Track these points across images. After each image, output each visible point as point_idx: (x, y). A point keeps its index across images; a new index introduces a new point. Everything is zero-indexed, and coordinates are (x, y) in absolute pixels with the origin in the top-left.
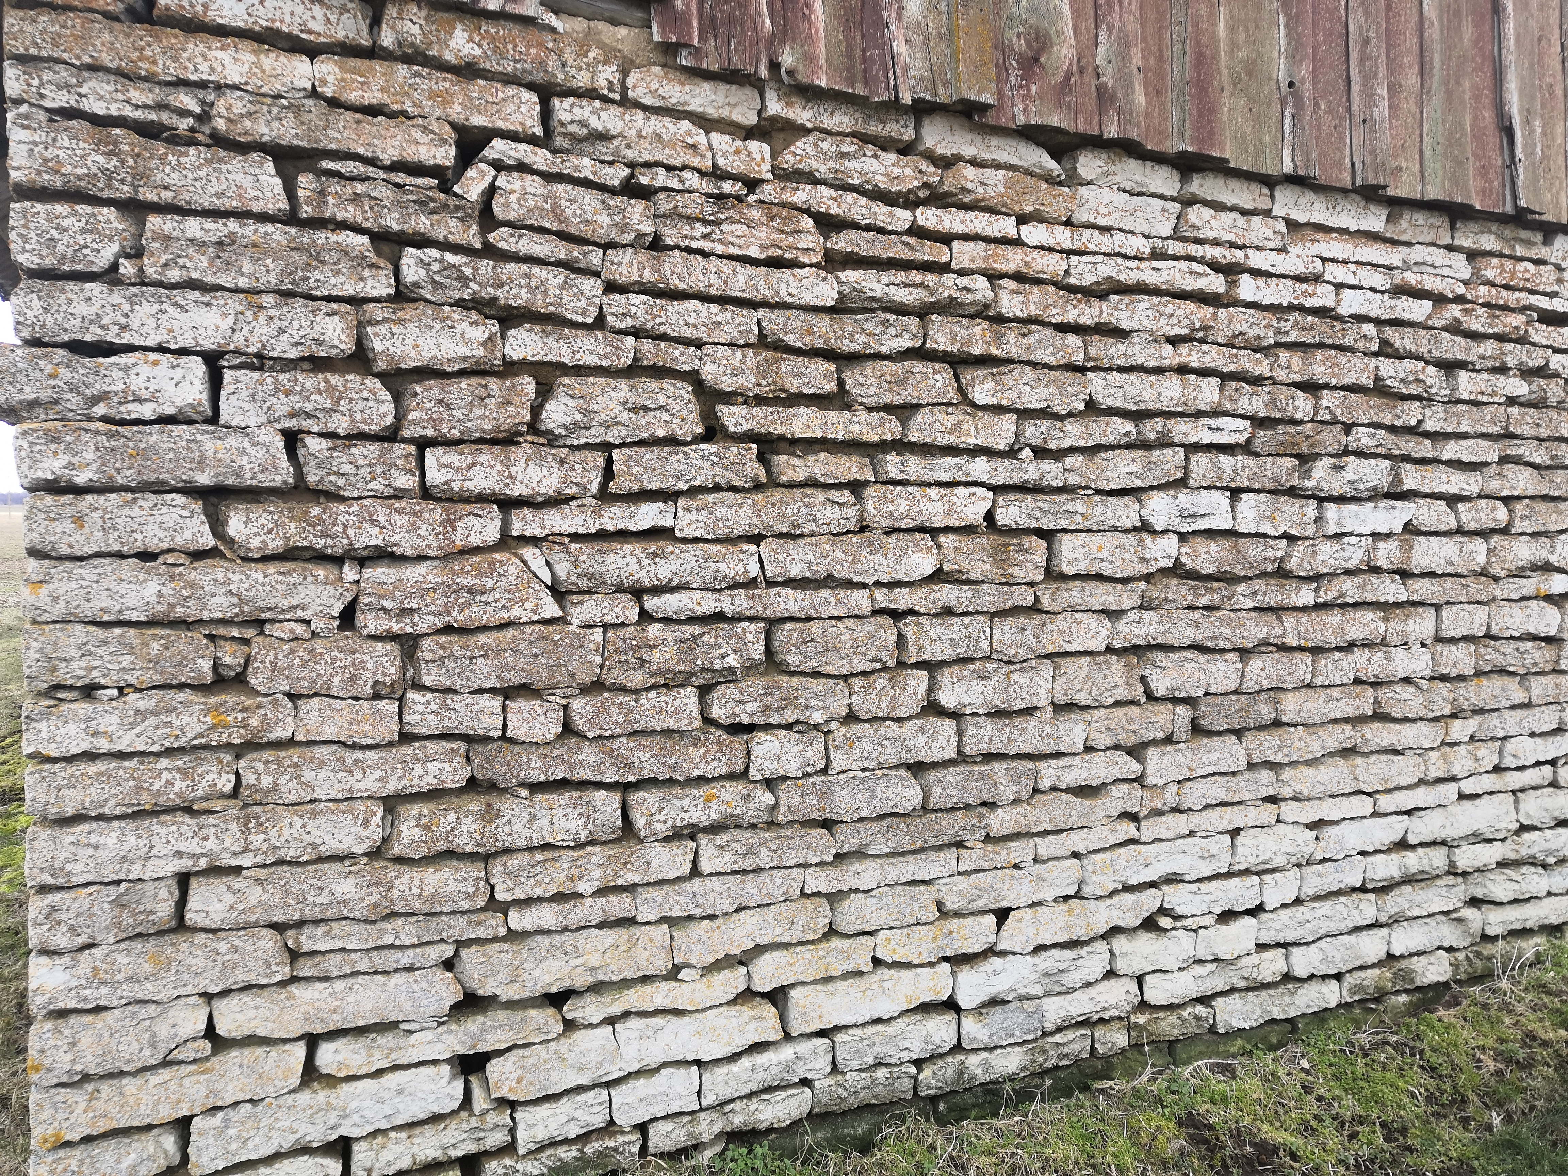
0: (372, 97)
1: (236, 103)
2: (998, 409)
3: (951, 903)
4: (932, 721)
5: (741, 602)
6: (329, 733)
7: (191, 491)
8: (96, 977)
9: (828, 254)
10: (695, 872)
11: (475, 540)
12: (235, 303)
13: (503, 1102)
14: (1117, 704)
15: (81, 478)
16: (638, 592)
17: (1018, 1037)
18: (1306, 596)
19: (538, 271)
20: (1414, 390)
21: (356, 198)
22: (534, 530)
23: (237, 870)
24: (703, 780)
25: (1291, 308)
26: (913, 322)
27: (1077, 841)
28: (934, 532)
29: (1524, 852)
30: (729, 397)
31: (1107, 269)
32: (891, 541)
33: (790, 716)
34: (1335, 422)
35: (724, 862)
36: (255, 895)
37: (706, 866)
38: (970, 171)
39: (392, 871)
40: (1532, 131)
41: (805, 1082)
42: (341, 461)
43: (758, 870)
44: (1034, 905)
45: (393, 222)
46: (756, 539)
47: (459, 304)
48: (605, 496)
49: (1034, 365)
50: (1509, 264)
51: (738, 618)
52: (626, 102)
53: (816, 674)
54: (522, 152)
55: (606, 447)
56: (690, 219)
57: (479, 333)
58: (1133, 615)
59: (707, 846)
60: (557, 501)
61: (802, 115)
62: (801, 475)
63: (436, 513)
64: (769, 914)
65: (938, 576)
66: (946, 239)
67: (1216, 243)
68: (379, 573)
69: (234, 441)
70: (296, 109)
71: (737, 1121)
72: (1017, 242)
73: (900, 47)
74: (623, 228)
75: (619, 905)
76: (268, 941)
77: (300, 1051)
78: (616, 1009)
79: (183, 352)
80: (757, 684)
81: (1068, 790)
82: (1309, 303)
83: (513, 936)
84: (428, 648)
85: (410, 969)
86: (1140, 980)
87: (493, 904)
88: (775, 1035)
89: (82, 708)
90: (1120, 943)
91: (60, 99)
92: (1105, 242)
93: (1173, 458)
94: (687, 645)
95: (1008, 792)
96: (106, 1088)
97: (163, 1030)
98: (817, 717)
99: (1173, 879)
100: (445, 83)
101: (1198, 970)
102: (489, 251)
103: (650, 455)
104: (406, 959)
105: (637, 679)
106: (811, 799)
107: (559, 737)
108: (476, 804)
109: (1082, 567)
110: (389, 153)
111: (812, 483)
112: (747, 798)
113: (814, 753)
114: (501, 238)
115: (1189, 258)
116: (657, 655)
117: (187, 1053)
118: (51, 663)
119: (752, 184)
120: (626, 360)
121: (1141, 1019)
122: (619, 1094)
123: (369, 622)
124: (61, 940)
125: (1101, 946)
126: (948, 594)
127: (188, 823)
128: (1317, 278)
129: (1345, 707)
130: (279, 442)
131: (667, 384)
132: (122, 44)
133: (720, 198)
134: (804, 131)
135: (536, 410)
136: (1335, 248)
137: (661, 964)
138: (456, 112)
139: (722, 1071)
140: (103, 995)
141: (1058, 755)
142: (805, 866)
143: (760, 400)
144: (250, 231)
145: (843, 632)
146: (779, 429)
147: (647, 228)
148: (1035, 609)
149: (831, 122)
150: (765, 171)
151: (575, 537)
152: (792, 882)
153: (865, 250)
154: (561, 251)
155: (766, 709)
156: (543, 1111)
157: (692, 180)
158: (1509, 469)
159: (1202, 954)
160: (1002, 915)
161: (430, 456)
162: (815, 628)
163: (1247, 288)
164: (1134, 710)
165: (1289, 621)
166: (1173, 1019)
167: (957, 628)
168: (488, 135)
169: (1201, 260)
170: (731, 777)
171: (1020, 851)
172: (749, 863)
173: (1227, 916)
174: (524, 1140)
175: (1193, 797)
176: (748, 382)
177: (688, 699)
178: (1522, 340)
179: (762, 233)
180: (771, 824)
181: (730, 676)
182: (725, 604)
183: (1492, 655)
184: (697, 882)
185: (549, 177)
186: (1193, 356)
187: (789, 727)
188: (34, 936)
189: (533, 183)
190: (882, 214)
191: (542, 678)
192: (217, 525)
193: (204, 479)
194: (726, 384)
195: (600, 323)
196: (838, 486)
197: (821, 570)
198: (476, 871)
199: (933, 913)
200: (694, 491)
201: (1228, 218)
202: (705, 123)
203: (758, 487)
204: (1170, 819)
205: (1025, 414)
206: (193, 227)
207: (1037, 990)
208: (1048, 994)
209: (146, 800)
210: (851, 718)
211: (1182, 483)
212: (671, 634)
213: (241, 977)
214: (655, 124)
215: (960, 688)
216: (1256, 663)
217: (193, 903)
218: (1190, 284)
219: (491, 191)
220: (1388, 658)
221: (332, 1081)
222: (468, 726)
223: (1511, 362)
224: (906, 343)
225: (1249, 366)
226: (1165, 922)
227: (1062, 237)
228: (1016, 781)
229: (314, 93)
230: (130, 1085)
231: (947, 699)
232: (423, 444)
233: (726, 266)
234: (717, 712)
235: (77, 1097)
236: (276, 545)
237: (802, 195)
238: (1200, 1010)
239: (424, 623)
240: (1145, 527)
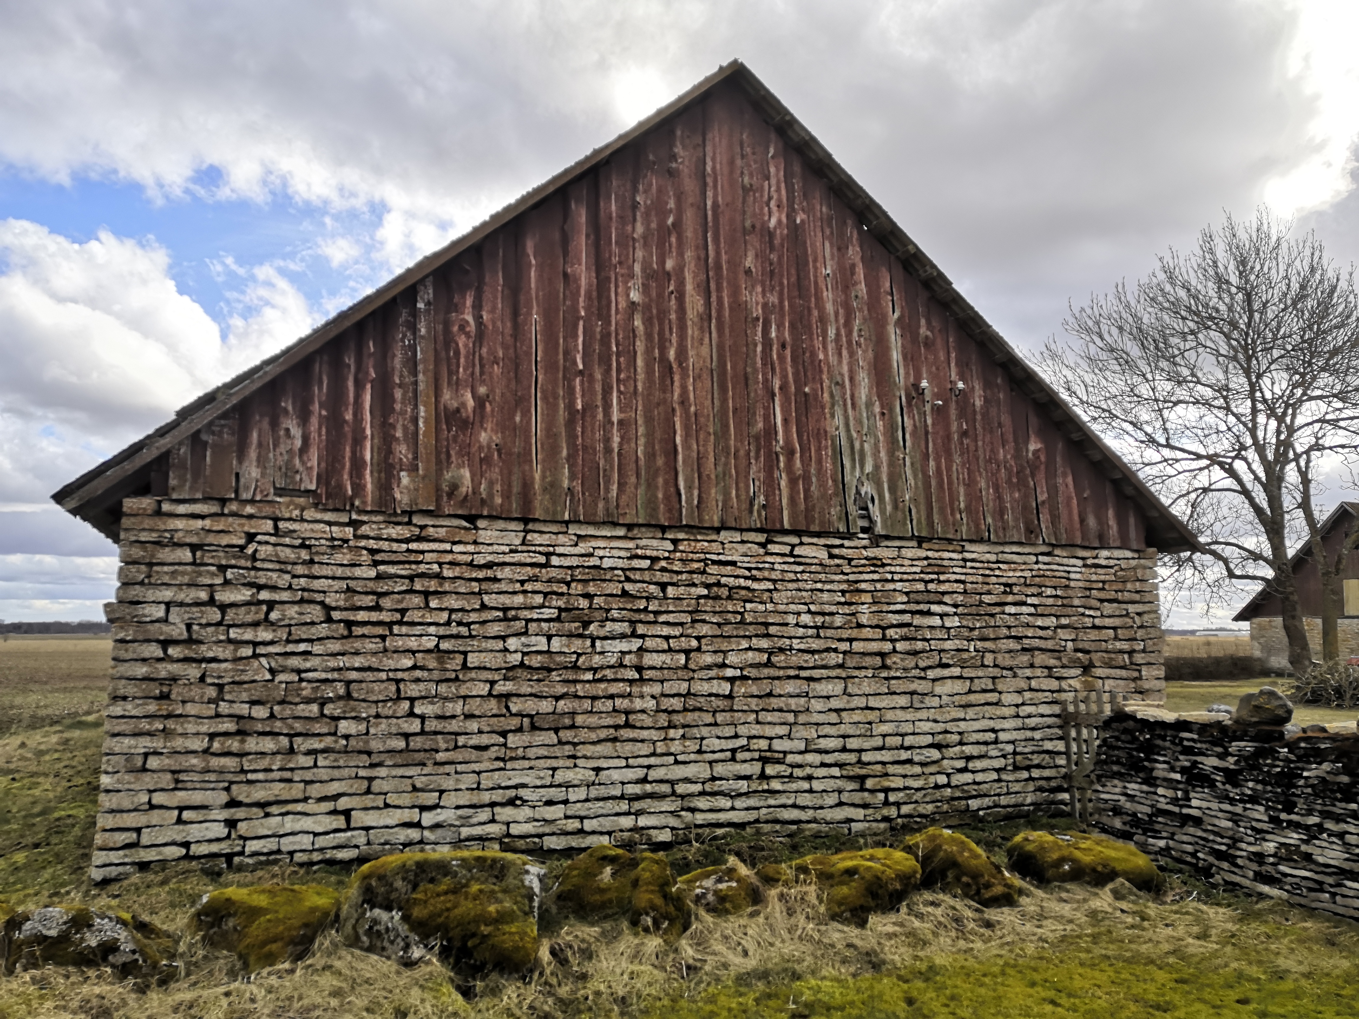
0: (220, 527)
1: (180, 534)
2: (441, 609)
3: (419, 785)
4: (411, 719)
5: (336, 675)
6: (193, 713)
7: (158, 641)
8: (118, 781)
9: (374, 561)
10: (315, 766)
11: (244, 655)
12: (175, 589)
13: (241, 837)
14: (494, 716)
15: (129, 638)
16: (299, 672)
17: (448, 840)
18: (589, 676)
19: (270, 574)
20: (644, 594)
21: (213, 557)
22: (263, 652)
23: (162, 754)
24: (319, 735)
25: (578, 567)
26: (407, 581)
27: (476, 767)
28: (414, 652)
29: (716, 789)
30: (335, 609)
31: (490, 558)
32: (395, 655)
33: (353, 714)
34: (601, 608)
35: (327, 763)
36: (167, 761)
37: (319, 764)
38: (431, 529)
39: (210, 757)
40: (692, 495)
41: (357, 847)
42: (203, 632)
43: (339, 767)
44: (456, 790)
45: (224, 562)
46: (343, 654)
47: (244, 585)
48: (288, 641)
49: (456, 593)
50: (693, 544)
51: (334, 681)
52: (303, 520)
53: (364, 700)
54: (267, 538)
55: (290, 625)
56: (323, 554)
57: (249, 593)
58: (501, 682)
59: (320, 758)
60: (272, 643)
61: (365, 518)
62: (360, 633)
63: (232, 647)
64: (344, 783)
65: (415, 667)
66: (423, 552)
67: (540, 545)
68: (213, 665)
69: (172, 627)
70: (197, 534)
71: (328, 856)
72: (451, 552)
73: (398, 496)
74: (299, 558)
75: (287, 775)
76: (169, 776)
77: (176, 813)
78: (284, 810)
79: (160, 603)
80: (341, 703)
81: (471, 747)
82: (586, 564)
83: (249, 782)
84: (227, 688)
85: (213, 789)
86: (508, 824)
87: (243, 771)
88: (344, 826)
89: (122, 703)
90: (497, 810)
91: (133, 538)
92: (490, 549)
93: (520, 625)
94: (315, 689)
95: (443, 746)
96: (118, 815)
97: (136, 800)
98: (364, 715)
99: (524, 786)
100: (243, 521)
101: (536, 824)
102: (254, 568)
103: (304, 628)
104: (212, 785)
105: (297, 700)
106: (361, 744)
107: (268, 718)
108: (238, 738)
109: (476, 665)
110: (224, 543)
111: (364, 636)
112: (336, 742)
113: (362, 727)
114: (258, 564)
115: (529, 551)
116: (304, 693)
117: (142, 807)
118: (115, 689)
119: (346, 541)
120: (298, 598)
121: (506, 840)
122: (283, 840)
123: (209, 680)
124: (110, 769)
125: (488, 809)
126: (418, 674)
127: (148, 738)
128: (591, 555)
129: (609, 721)
130: (184, 627)
131: (312, 606)
132: (151, 522)
133: (333, 547)
134: (364, 523)
135: (267, 614)
136: (601, 543)
137: (300, 796)
138: (246, 529)
139: (322, 837)
140: (120, 786)
141: (466, 734)
142: (358, 767)
143: (346, 609)
144: (181, 568)
145: (376, 687)
146: (352, 618)
147: (308, 558)
148: (457, 679)
149: (374, 519)
150: (351, 536)
151: (277, 654)
152: (353, 772)
153: (387, 559)
154: (277, 566)
155: (344, 712)
156: (255, 842)
157: (323, 542)
158: (697, 625)
159: (537, 817)
160: (442, 792)
161: (231, 631)
162: (364, 685)
163: (555, 561)
164: (502, 719)
165: (579, 687)
166: (522, 842)
167: (422, 686)
168: (256, 534)
169: (535, 552)
170: (329, 734)
171: (448, 768)
172: (335, 764)
173: (549, 803)
174: (248, 850)
175: (531, 753)
176: (341, 603)
177: (315, 708)
178: (704, 572)
179: (348, 557)
180: (346, 752)
181: (330, 700)
182: (329, 676)
183: (691, 702)
184: (315, 770)
185: (275, 545)
186: (529, 587)
187: (353, 718)
188: (103, 767)
189: (270, 548)
190: (395, 546)
191: (264, 698)
192: (165, 651)
193: (162, 638)
194: (334, 604)
195: (290, 587)
196: (375, 637)
197: (366, 665)
198: (238, 760)
199: (410, 789)
200: (319, 639)
201: (547, 536)
202: (330, 524)
203: (343, 637)
204: (521, 762)
205: (452, 611)
206: (166, 569)
207: (457, 823)
208: (462, 826)
209: (137, 731)
210: (378, 716)
211: (526, 633)
212: (310, 686)
213: (160, 786)
214: (311, 526)
215: (423, 707)
216: (561, 703)
217: (149, 762)
218: (529, 560)
219: (256, 551)
220: (631, 701)
221: (186, 823)
222: (238, 712)
223: (696, 581)
224: (404, 588)
225: (555, 589)
226: (518, 802)
227: (471, 548)
228: (447, 742)
229: (203, 529)
230: (125, 815)
231: (417, 711)
232: (230, 626)
233: (334, 568)
234: (326, 712)
235: (110, 816)
236: (181, 656)
237: (363, 543)
238: (536, 840)
239: (226, 680)
240: (506, 650)
